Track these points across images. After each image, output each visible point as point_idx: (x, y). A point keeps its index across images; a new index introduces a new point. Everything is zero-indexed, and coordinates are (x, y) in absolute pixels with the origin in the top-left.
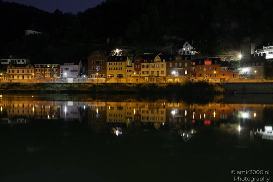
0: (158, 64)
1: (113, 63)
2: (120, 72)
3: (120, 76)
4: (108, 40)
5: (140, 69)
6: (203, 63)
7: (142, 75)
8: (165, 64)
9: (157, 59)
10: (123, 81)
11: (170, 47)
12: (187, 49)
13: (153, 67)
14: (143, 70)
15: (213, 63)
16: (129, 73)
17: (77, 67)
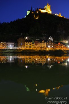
0: (43, 43)
1: (27, 42)
2: (30, 46)
3: (30, 47)
4: (22, 34)
5: (37, 45)
6: (58, 44)
7: (38, 47)
8: (46, 43)
9: (43, 41)
10: (31, 49)
11: (45, 38)
12: (51, 39)
13: (42, 44)
14: (38, 45)
15: (61, 44)
16: (33, 46)
17: (13, 43)
